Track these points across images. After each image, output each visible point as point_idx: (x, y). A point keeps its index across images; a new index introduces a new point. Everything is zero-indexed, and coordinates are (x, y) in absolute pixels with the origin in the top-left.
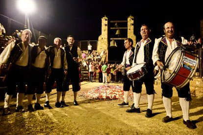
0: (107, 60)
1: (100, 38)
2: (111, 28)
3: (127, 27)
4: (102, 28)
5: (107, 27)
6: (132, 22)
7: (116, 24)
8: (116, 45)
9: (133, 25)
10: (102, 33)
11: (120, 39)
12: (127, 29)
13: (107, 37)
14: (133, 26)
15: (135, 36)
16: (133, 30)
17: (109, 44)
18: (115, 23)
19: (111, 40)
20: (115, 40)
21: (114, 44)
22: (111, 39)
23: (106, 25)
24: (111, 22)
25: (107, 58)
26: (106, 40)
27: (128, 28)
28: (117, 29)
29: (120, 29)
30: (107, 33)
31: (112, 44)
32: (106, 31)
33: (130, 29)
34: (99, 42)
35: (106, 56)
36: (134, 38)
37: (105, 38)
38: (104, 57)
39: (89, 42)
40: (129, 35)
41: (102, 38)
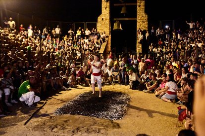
0: (110, 49)
1: (99, 19)
2: (115, 5)
3: (136, 2)
4: (102, 5)
5: (108, 4)
8: (121, 27)
10: (103, 11)
11: (127, 19)
12: (136, 6)
13: (109, 18)
14: (143, 2)
15: (147, 16)
16: (143, 7)
19: (115, 22)
21: (119, 26)
22: (115, 19)
23: (107, 1)
25: (110, 45)
26: (108, 22)
27: (138, 4)
28: (123, 6)
29: (126, 6)
30: (109, 12)
31: (115, 25)
32: (107, 9)
33: (139, 6)
34: (99, 25)
35: (107, 44)
36: (145, 17)
37: (106, 19)
38: (104, 44)
39: (85, 24)
40: (138, 13)
41: (103, 19)
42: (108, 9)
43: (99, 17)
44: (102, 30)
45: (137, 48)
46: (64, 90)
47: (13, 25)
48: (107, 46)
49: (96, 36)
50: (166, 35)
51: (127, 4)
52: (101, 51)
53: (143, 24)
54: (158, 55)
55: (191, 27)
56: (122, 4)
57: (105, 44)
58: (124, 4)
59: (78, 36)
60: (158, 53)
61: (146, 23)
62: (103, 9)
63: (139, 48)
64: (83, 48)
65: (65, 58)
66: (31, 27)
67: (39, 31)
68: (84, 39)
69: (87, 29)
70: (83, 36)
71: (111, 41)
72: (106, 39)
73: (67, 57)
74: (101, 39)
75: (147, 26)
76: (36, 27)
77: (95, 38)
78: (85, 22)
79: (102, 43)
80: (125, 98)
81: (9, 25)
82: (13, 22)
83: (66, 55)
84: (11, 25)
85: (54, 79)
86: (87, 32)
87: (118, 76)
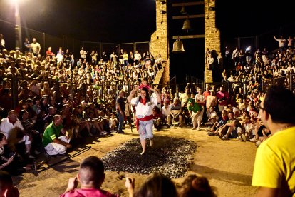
0: (167, 78)
1: (153, 37)
2: (174, 18)
3: (203, 13)
4: (157, 18)
5: (165, 17)
6: (213, 4)
7: (182, 10)
8: (183, 49)
9: (213, 9)
10: (157, 27)
11: (191, 37)
12: (204, 18)
13: (166, 36)
14: (213, 12)
15: (218, 32)
16: (214, 20)
17: (171, 46)
18: (180, 8)
19: (175, 40)
20: (182, 40)
21: (180, 47)
22: (174, 38)
23: (164, 12)
24: (173, 5)
25: (168, 73)
26: (165, 41)
27: (206, 16)
28: (185, 19)
29: (189, 19)
30: (166, 27)
31: (175, 47)
32: (163, 23)
33: (208, 18)
34: (152, 46)
35: (165, 71)
36: (217, 34)
37: (162, 38)
38: (160, 72)
39: (134, 44)
40: (206, 28)
41: (158, 38)
42: (165, 24)
43: (152, 35)
44: (157, 52)
45: (206, 77)
46: (104, 136)
47: (38, 48)
48: (163, 75)
49: (149, 62)
50: (247, 57)
51: (190, 17)
52: (156, 82)
53: (214, 43)
54: (235, 85)
55: (281, 45)
56: (184, 17)
57: (162, 71)
58: (187, 17)
59: (125, 61)
60: (235, 83)
61: (218, 41)
62: (157, 24)
63: (208, 76)
64: (132, 78)
65: (107, 91)
66: (60, 50)
67: (72, 56)
68: (132, 65)
69: (137, 52)
70: (131, 61)
71: (170, 67)
72: (163, 65)
73: (110, 91)
74: (155, 65)
75: (219, 45)
76: (67, 51)
77: (147, 64)
78: (134, 42)
79: (157, 71)
80: (188, 146)
81: (31, 48)
82: (38, 44)
83: (108, 87)
84: (35, 49)
85: (91, 121)
86: (137, 56)
87: (180, 117)
